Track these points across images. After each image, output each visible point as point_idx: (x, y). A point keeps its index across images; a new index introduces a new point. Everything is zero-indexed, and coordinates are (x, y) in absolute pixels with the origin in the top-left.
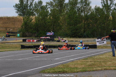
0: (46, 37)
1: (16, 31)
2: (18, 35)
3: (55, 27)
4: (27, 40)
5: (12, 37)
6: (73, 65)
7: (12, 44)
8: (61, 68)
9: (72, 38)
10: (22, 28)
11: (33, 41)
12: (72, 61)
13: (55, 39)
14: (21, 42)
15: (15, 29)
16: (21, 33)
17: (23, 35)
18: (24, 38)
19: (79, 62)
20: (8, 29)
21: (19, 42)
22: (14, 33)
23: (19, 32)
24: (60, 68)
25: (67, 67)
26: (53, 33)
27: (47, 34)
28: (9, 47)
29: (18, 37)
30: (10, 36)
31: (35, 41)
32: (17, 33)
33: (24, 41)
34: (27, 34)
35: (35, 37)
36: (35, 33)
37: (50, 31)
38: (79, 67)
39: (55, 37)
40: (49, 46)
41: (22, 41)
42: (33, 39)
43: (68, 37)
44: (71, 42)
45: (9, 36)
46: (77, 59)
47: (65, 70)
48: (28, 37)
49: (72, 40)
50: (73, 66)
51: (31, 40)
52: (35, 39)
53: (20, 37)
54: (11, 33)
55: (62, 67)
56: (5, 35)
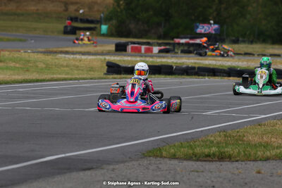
0: (191, 38)
2: (104, 28)
4: (129, 48)
6: (256, 134)
7: (78, 57)
8: (218, 143)
10: (118, 5)
11: (149, 50)
15: (96, 8)
16: (114, 22)
17: (119, 31)
18: (123, 40)
20: (72, 8)
22: (92, 22)
23: (107, 20)
24: (212, 142)
25: (238, 140)
26: (216, 26)
27: (199, 31)
28: (67, 66)
29: (104, 35)
30: (77, 32)
31: (156, 49)
32: (99, 22)
33: (121, 48)
34: (132, 26)
35: (159, 38)
36: (159, 24)
37: (206, 21)
39: (223, 41)
40: (199, 68)
41: (112, 48)
42: (148, 44)
43: (264, 41)
45: (73, 31)
47: (229, 150)
50: (256, 139)
51: (143, 48)
52: (159, 45)
53: (110, 34)
54: (82, 21)
55: (219, 139)
56: (61, 27)
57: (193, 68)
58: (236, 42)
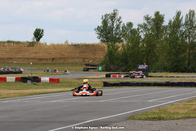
0: (137, 71)
1: (97, 63)
2: (100, 68)
3: (149, 57)
4: (111, 76)
5: (91, 72)
6: (172, 109)
8: (157, 113)
9: (171, 73)
10: (106, 58)
11: (120, 76)
12: (172, 104)
13: (150, 74)
14: (103, 78)
15: (96, 60)
16: (104, 65)
17: (106, 69)
18: (108, 73)
19: (181, 105)
20: (86, 60)
21: (100, 78)
22: (95, 66)
23: (101, 64)
24: (154, 113)
25: (165, 111)
26: (146, 66)
27: (139, 68)
29: (100, 71)
30: (89, 70)
31: (123, 76)
32: (98, 66)
33: (108, 76)
34: (112, 67)
35: (123, 71)
36: (123, 66)
37: (142, 64)
38: (181, 111)
39: (150, 72)
40: (141, 83)
41: (105, 76)
42: (119, 74)
43: (167, 71)
44: (171, 78)
45: (87, 70)
46: (178, 102)
47: (162, 115)
48: (113, 71)
49: (172, 76)
50: (172, 111)
51: (117, 75)
52: (123, 74)
53: (103, 70)
54: (91, 65)
56: (82, 68)
57: (139, 83)
58: (155, 72)
